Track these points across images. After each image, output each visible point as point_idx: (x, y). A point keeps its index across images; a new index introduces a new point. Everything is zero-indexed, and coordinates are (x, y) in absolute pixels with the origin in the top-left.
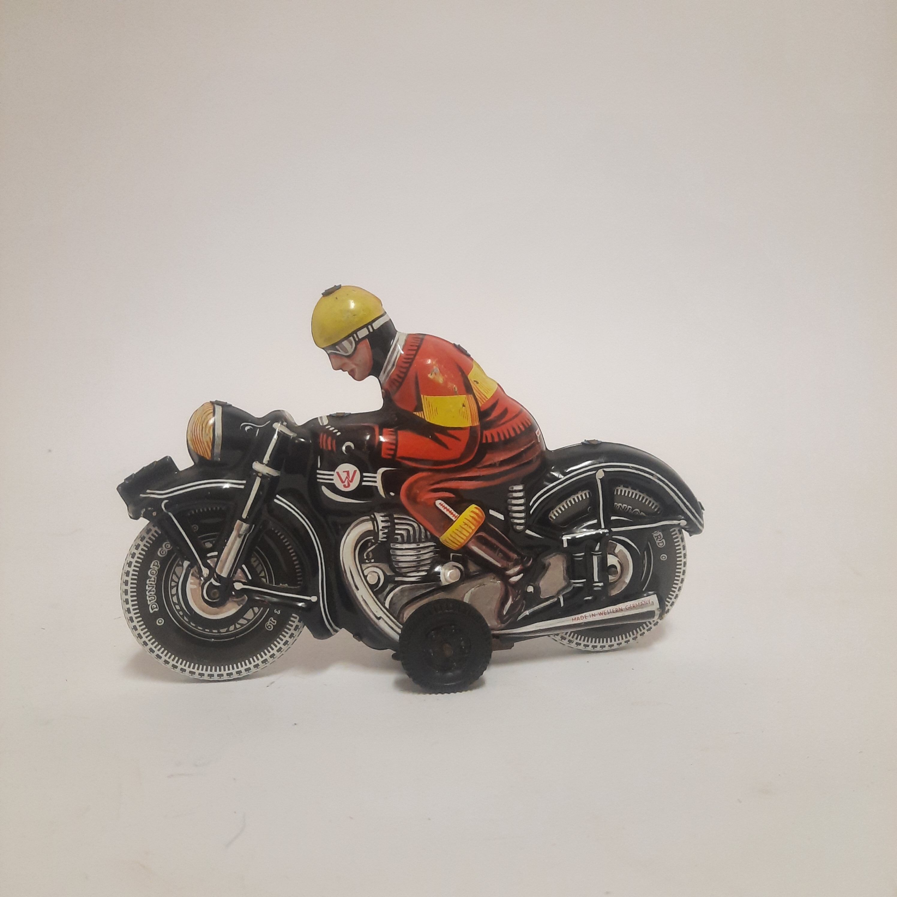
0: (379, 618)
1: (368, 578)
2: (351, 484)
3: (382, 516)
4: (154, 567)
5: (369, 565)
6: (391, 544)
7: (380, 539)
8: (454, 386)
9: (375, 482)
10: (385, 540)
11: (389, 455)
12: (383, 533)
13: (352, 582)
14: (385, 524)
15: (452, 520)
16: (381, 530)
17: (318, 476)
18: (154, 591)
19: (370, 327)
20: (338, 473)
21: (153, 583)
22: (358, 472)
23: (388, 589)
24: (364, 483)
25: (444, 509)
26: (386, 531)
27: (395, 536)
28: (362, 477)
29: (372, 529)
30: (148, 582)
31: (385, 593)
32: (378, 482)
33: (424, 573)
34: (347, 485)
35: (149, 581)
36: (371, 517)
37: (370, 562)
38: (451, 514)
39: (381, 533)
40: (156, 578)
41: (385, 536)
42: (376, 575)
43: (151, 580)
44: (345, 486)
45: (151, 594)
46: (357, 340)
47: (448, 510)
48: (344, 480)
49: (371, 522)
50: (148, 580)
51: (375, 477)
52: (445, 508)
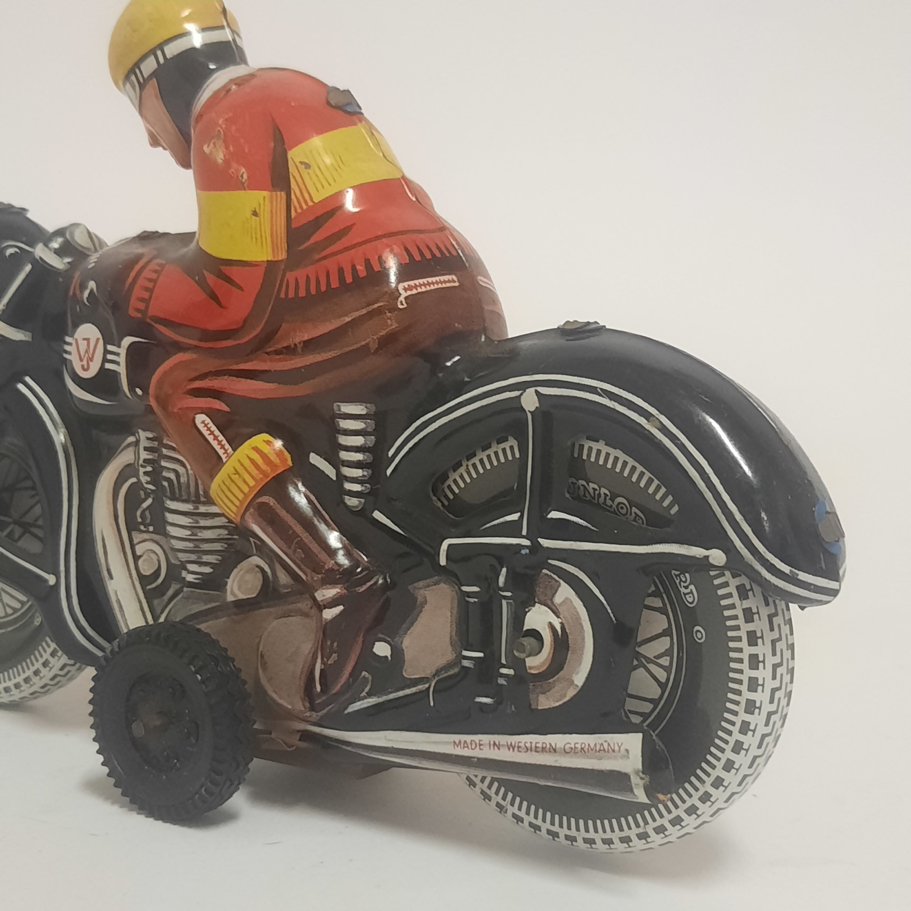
1: (140, 562)
2: (91, 364)
3: (148, 439)
5: (146, 536)
6: (164, 499)
7: (145, 485)
8: (243, 170)
11: (139, 310)
12: (144, 473)
13: (103, 560)
14: (147, 454)
15: (220, 458)
19: (159, 53)
20: (77, 341)
22: (101, 342)
23: (170, 592)
24: (106, 365)
25: (209, 434)
26: (150, 469)
27: (163, 483)
28: (106, 352)
29: (133, 461)
31: (164, 598)
32: (122, 364)
33: (207, 570)
34: (86, 366)
36: (136, 440)
37: (148, 532)
38: (221, 448)
39: (141, 471)
41: (148, 478)
42: (154, 558)
44: (83, 367)
46: (141, 80)
47: (216, 438)
48: (83, 356)
49: (133, 448)
51: (119, 355)
52: (212, 433)
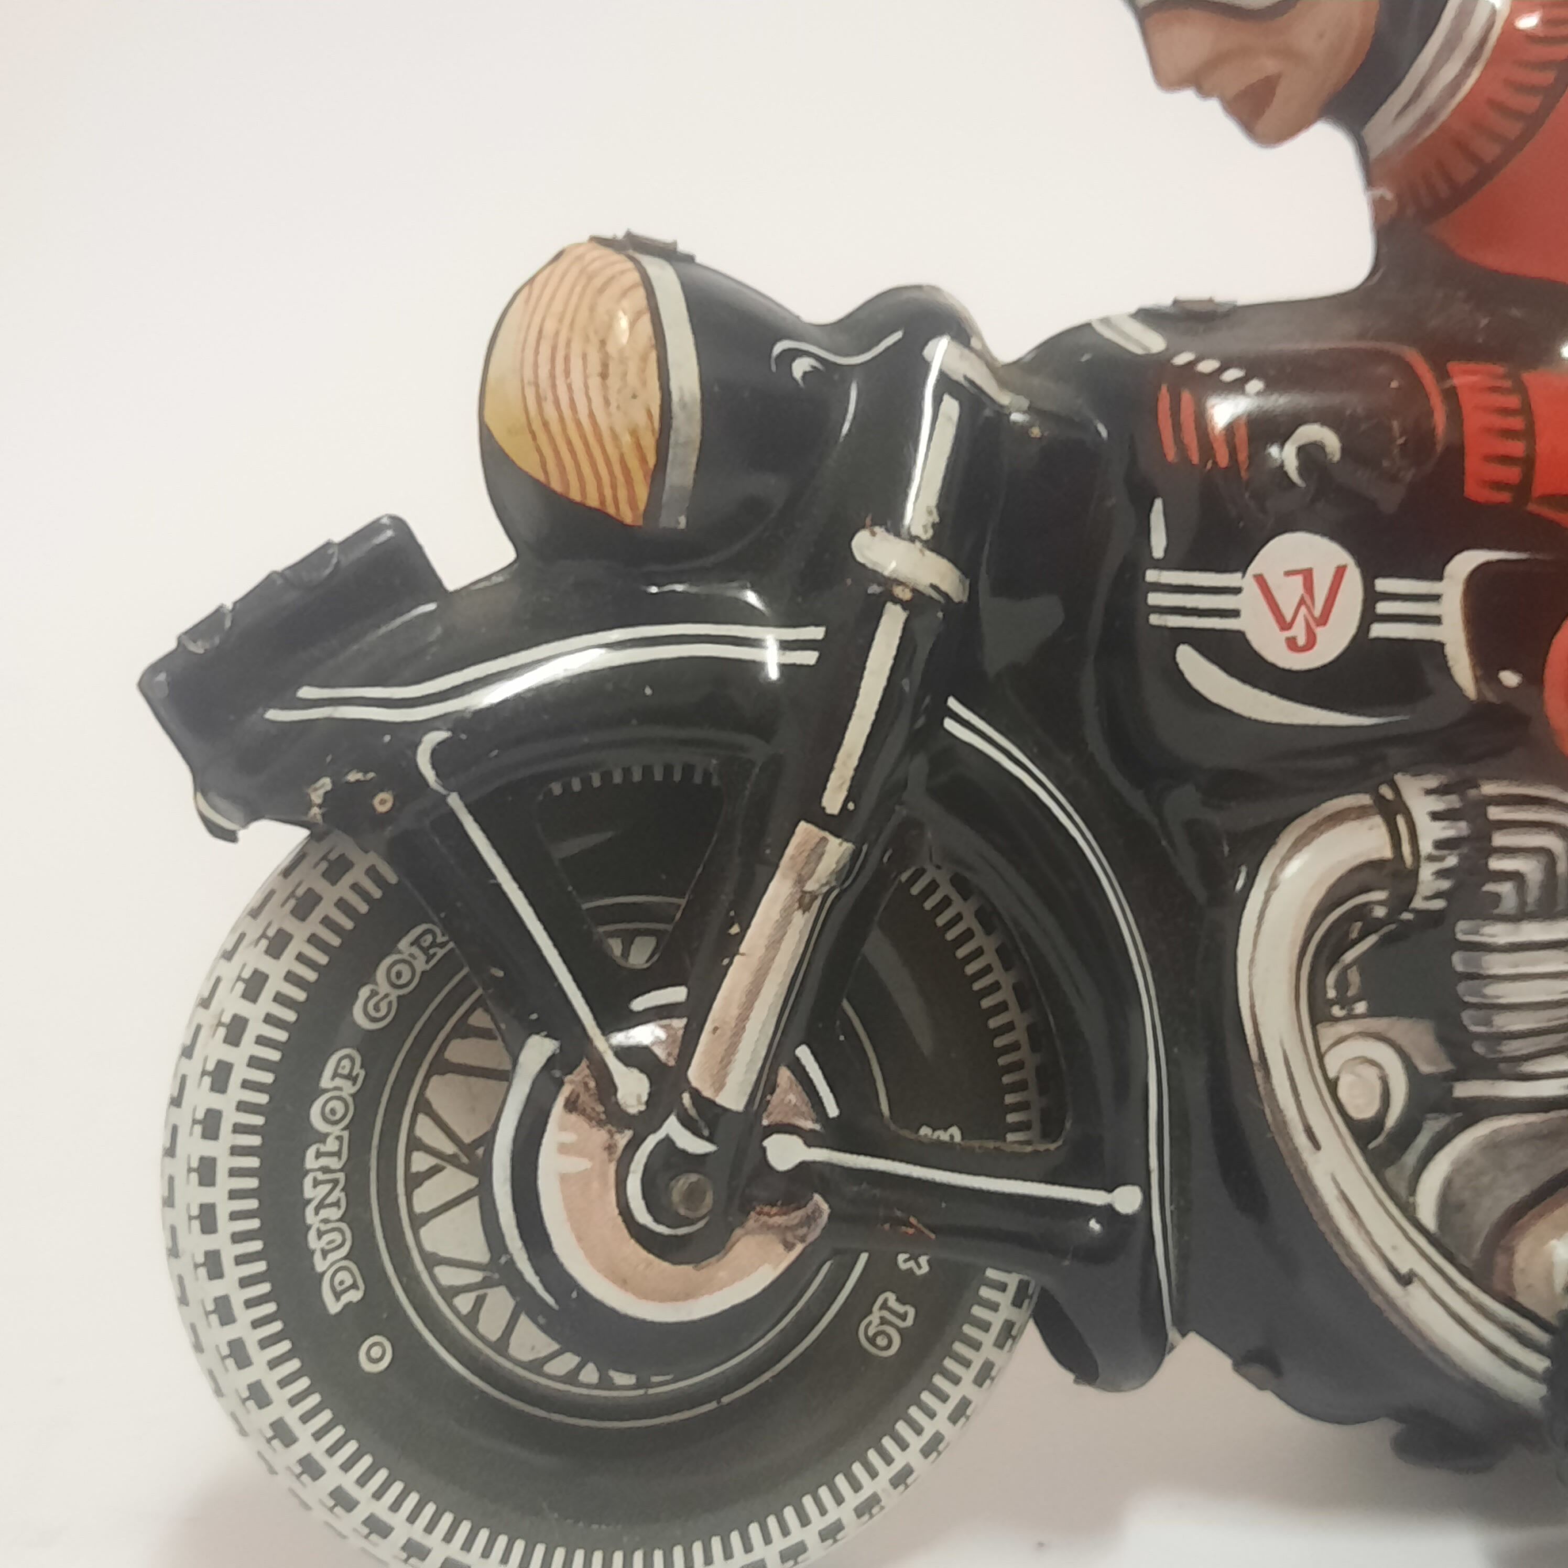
0: (1406, 1280)
1: (1342, 1093)
2: (1320, 631)
3: (1429, 792)
4: (338, 1082)
6: (1462, 926)
7: (1418, 903)
9: (1436, 620)
10: (1439, 904)
11: (1498, 485)
12: (1441, 874)
13: (1291, 1112)
16: (1431, 858)
17: (1154, 599)
18: (337, 1204)
20: (1260, 580)
21: (334, 1163)
22: (1353, 574)
23: (1422, 1141)
24: (1378, 630)
26: (1452, 861)
27: (1490, 887)
29: (1388, 853)
30: (310, 1161)
31: (1411, 1158)
32: (1445, 620)
34: (1301, 641)
35: (319, 1155)
36: (1380, 800)
39: (1427, 872)
40: (346, 1134)
41: (1445, 885)
42: (1371, 1074)
43: (323, 1149)
44: (1292, 644)
45: (326, 1221)
48: (1288, 616)
49: (1378, 820)
50: (311, 1152)
51: (1436, 598)
